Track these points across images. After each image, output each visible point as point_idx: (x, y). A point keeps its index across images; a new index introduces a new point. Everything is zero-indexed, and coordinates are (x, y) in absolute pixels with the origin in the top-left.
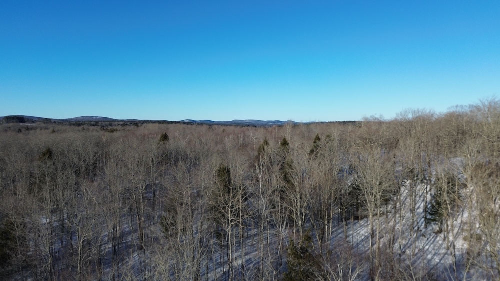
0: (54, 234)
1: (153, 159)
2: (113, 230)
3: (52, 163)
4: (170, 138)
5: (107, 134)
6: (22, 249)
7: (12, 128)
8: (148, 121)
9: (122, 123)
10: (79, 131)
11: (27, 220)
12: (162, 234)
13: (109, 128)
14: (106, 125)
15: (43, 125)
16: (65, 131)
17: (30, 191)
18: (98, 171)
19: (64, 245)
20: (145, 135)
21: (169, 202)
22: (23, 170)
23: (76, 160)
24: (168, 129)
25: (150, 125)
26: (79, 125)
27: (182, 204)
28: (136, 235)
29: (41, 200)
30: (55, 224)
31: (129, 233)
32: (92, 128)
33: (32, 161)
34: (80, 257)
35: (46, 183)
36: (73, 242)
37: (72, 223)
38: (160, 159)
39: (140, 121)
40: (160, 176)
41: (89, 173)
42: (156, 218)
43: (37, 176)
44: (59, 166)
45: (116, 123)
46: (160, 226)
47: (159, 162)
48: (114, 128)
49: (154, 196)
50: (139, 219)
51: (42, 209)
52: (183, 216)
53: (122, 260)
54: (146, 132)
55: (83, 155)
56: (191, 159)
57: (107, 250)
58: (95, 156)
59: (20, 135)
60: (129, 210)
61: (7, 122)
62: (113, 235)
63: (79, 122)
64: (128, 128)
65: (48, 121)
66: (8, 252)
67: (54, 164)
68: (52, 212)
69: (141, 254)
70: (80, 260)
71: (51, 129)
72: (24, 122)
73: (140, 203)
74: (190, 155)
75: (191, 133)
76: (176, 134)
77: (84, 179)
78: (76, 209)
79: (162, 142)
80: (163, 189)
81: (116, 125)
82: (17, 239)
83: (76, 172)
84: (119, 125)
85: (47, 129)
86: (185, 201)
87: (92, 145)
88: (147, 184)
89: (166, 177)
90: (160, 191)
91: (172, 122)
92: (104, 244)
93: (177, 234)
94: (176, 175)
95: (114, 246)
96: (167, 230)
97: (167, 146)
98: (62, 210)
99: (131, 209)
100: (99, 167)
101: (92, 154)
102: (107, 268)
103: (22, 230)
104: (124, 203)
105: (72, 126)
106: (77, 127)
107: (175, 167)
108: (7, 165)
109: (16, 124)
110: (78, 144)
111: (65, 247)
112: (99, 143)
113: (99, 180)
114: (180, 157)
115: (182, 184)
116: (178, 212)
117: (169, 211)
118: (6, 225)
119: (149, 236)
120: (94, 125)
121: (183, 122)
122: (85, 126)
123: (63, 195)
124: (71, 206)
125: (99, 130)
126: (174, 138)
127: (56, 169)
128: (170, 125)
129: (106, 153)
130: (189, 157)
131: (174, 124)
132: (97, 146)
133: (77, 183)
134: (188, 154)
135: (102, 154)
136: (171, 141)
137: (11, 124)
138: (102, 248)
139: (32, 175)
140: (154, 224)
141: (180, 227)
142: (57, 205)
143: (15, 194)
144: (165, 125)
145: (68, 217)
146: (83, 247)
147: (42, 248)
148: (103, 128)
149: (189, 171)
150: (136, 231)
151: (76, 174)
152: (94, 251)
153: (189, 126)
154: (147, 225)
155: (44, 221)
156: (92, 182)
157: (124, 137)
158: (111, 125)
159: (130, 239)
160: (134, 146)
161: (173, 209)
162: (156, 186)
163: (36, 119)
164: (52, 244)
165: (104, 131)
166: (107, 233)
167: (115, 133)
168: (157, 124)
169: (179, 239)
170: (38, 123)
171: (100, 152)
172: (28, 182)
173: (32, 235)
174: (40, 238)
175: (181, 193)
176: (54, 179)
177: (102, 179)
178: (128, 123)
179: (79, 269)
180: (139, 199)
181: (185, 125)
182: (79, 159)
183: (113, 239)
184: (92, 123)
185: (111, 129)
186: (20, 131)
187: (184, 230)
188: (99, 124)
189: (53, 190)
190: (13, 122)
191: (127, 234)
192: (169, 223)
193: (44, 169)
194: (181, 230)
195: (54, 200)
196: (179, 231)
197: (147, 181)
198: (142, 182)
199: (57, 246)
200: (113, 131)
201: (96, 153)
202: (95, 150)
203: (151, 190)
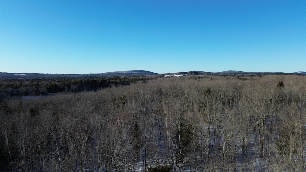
0: (210, 135)
1: (271, 99)
2: (243, 141)
3: (210, 97)
4: (285, 85)
5: (241, 81)
6: (195, 140)
7: (192, 78)
8: (268, 73)
9: (250, 74)
10: (225, 79)
11: (198, 126)
12: (277, 151)
13: (242, 78)
14: (240, 76)
15: (206, 76)
16: (217, 79)
17: (200, 111)
18: (235, 103)
19: (215, 143)
20: (266, 83)
21: (283, 129)
22: (197, 99)
23: (222, 96)
24: (283, 78)
25: (270, 76)
26: (225, 76)
27: (293, 133)
28: (258, 147)
29: (205, 116)
30: (211, 130)
31: (254, 145)
32: (232, 77)
33: (201, 95)
34: (224, 152)
35: (207, 107)
36: (220, 142)
37: (220, 131)
38: (277, 99)
39: (262, 73)
40: (277, 110)
41: (230, 104)
42: (273, 139)
43: (203, 103)
44: (214, 98)
45: (246, 75)
46: (276, 145)
47: (276, 101)
48: (245, 77)
49: (272, 124)
50: (261, 137)
51: (205, 121)
52: (295, 142)
53: (249, 161)
54: (267, 80)
55: (227, 93)
56: (302, 101)
57: (239, 152)
58: (233, 94)
59: (196, 81)
60: (254, 130)
61: (191, 75)
62: (243, 144)
63: (225, 74)
64: (254, 78)
65: (209, 74)
66: (189, 140)
67: (211, 97)
68: (210, 123)
69: (261, 160)
70: (224, 154)
71: (210, 78)
72: (198, 74)
73: (261, 127)
74: (302, 98)
75: (303, 81)
76: (291, 82)
77: (227, 107)
78: (222, 124)
79: (278, 88)
80: (279, 120)
81: (246, 76)
82: (193, 134)
83: (222, 103)
84: (248, 76)
85: (208, 78)
86: (296, 131)
87: (232, 88)
88: (266, 115)
89: (281, 112)
90: (276, 121)
91: (287, 74)
92: (237, 148)
93: (289, 153)
94: (289, 111)
95: (243, 151)
96: (281, 149)
97: (283, 90)
98: (215, 123)
99: (255, 130)
100: (236, 101)
101: (231, 93)
102: (239, 163)
103: (195, 130)
104: (250, 125)
105: (221, 77)
106: (224, 77)
107: (288, 106)
108: (190, 96)
109: (194, 75)
110: (224, 87)
111: (216, 144)
112: (236, 86)
113: (235, 109)
114: (293, 99)
115: (294, 118)
116: (291, 138)
117: (283, 136)
118: (189, 126)
119: (268, 150)
120: (233, 76)
121: (297, 74)
122: (228, 77)
123: (216, 115)
124: (220, 122)
125: (236, 79)
126: (289, 85)
127: (212, 100)
128: (285, 76)
129: (240, 93)
130: (301, 99)
131: (289, 75)
132: (235, 88)
133: (223, 109)
134: (300, 97)
135: (237, 93)
136: (286, 87)
137: (192, 76)
138: (236, 150)
139: (200, 102)
140: (271, 143)
141: (291, 149)
142: (212, 120)
143: (193, 111)
144: (281, 76)
145: (218, 128)
146: (226, 147)
147: (205, 142)
148: (238, 77)
149: (300, 110)
150: (258, 144)
151: (222, 104)
152: (232, 150)
153: (302, 76)
154: (266, 142)
155: (206, 127)
156: (231, 109)
157: (252, 83)
158: (243, 76)
159: (254, 148)
160: (258, 89)
161: (287, 135)
162: (273, 118)
163: (203, 73)
164: (209, 141)
165: (239, 79)
166: (239, 141)
167: (246, 81)
168: (275, 75)
169: (290, 157)
170: (204, 75)
171: (236, 92)
172: (199, 106)
173: (200, 133)
174: (204, 136)
175: (293, 125)
176: (211, 105)
177: (237, 108)
178: (255, 75)
179: (223, 158)
180: (261, 124)
181: (298, 76)
182: (224, 95)
183: (243, 146)
184: (232, 75)
185: (243, 78)
186: (196, 79)
187: (295, 152)
188: (236, 75)
189: (211, 111)
190: (193, 74)
191: (252, 145)
192: (283, 144)
193: (206, 99)
194: (292, 151)
195: (211, 117)
196: (291, 152)
197: (266, 113)
198: (263, 113)
199: (212, 143)
200: (244, 79)
201: (234, 93)
202: (234, 91)
203: (269, 120)
